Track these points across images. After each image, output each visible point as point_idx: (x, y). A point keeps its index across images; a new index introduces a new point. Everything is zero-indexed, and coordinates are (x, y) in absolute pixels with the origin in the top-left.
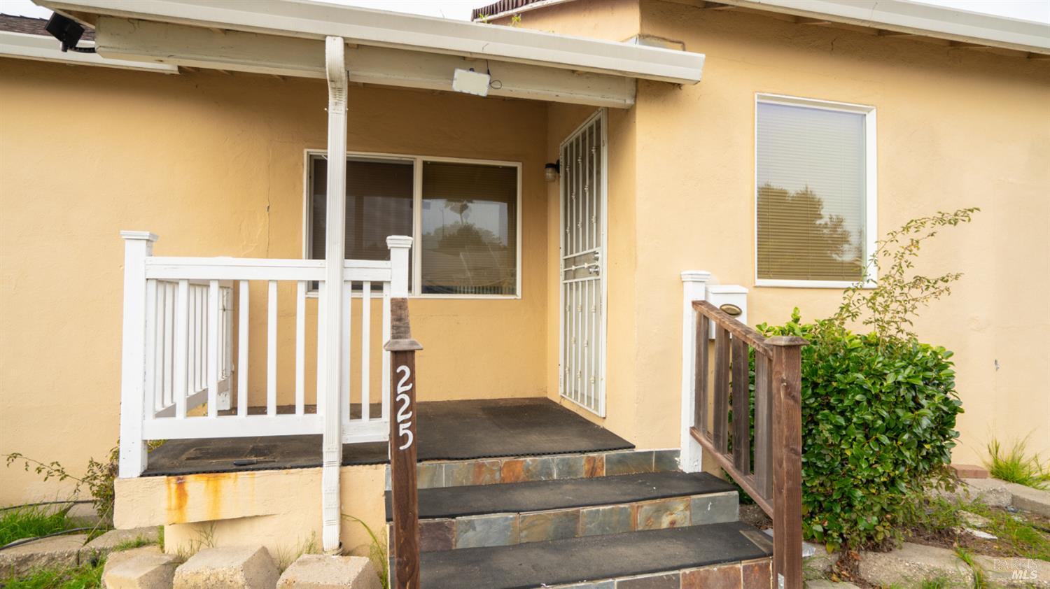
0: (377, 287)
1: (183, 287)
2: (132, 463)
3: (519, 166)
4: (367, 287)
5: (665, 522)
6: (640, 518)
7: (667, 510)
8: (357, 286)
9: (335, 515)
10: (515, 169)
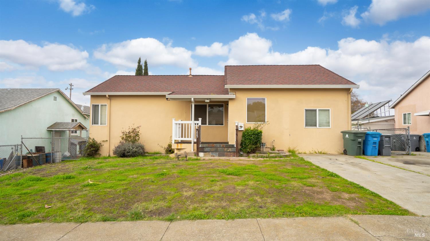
0: (198, 124)
1: (178, 124)
2: (173, 142)
3: (224, 104)
4: (196, 124)
5: (228, 151)
6: (225, 150)
7: (229, 149)
8: (195, 124)
9: (193, 148)
10: (223, 105)
